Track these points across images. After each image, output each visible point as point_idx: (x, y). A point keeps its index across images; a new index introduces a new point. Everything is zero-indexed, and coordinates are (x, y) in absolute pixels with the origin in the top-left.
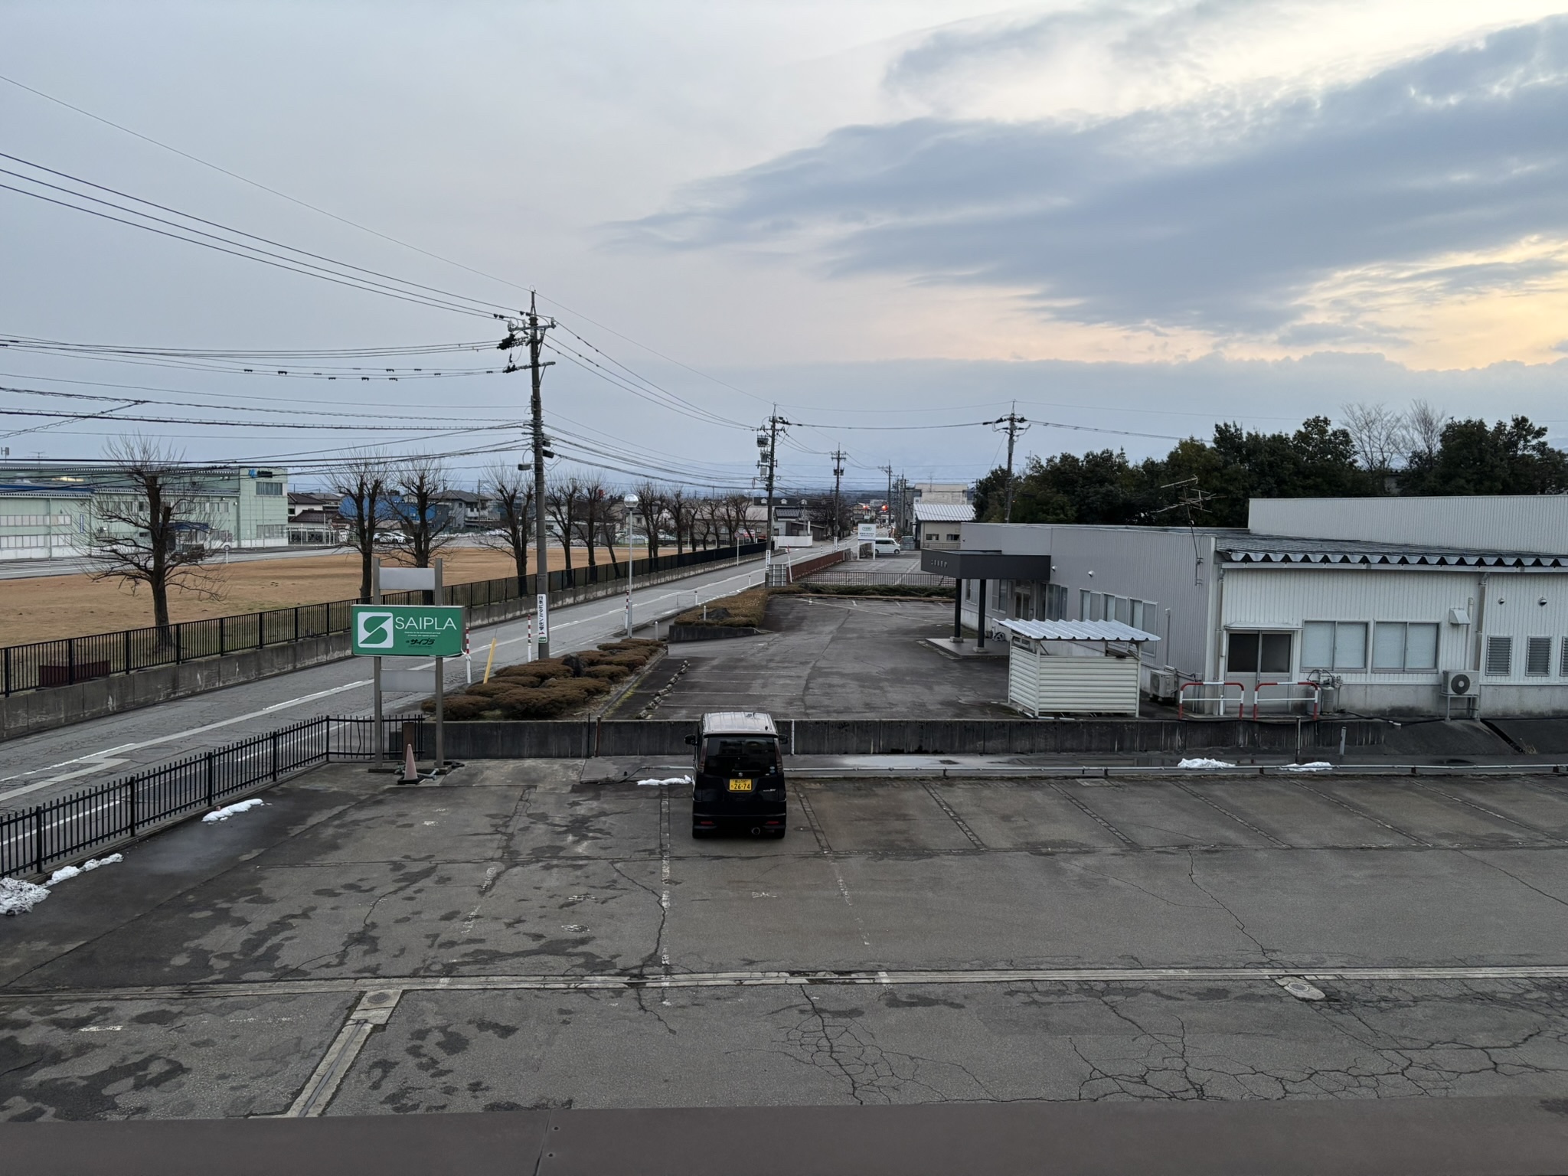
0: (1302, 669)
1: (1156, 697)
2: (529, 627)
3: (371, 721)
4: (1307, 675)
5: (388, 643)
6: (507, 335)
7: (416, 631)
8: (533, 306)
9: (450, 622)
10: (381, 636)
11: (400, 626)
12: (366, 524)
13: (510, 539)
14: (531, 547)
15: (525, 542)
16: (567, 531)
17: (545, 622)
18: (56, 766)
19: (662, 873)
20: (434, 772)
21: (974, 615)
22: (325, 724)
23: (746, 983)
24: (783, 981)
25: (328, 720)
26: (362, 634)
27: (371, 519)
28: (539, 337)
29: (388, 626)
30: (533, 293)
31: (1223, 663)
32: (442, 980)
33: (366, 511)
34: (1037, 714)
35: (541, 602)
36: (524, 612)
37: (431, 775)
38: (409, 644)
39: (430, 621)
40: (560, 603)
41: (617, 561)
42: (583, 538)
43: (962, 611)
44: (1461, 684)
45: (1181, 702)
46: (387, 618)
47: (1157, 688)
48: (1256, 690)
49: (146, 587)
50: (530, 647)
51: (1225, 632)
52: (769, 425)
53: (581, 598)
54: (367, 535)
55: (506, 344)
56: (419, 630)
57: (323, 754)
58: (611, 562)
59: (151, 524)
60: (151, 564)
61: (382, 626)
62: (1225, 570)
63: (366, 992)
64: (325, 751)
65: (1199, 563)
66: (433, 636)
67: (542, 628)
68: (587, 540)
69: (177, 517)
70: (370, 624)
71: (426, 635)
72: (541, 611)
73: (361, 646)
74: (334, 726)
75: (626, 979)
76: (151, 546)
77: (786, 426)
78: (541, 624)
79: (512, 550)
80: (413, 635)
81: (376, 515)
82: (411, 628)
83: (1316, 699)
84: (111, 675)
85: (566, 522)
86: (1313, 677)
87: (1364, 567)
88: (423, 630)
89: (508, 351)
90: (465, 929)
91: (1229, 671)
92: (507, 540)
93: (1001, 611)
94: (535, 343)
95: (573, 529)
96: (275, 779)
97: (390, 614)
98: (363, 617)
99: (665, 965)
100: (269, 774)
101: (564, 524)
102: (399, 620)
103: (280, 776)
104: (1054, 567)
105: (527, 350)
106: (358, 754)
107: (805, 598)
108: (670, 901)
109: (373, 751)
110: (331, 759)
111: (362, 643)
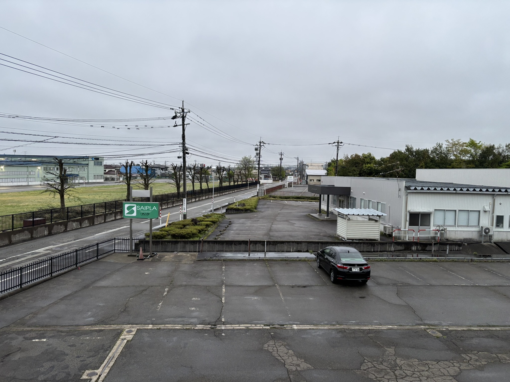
0: (434, 225)
1: (385, 234)
2: (181, 209)
3: (129, 240)
4: (435, 227)
5: (135, 214)
6: (174, 115)
8: (183, 106)
9: (155, 208)
11: (139, 209)
12: (128, 175)
13: (175, 180)
14: (182, 182)
15: (180, 181)
16: (193, 178)
17: (185, 207)
18: (28, 253)
19: (222, 291)
20: (149, 256)
21: (325, 206)
22: (114, 240)
23: (250, 328)
24: (262, 328)
25: (115, 239)
26: (126, 211)
27: (130, 173)
28: (185, 116)
29: (134, 209)
30: (183, 101)
31: (408, 223)
32: (150, 325)
33: (128, 171)
34: (346, 239)
35: (184, 201)
36: (179, 204)
38: (141, 215)
39: (148, 207)
40: (190, 201)
41: (209, 188)
42: (198, 180)
43: (321, 205)
44: (487, 231)
45: (394, 236)
47: (386, 231)
48: (419, 232)
49: (58, 196)
50: (180, 216)
51: (408, 213)
52: (259, 144)
53: (197, 199)
54: (129, 179)
55: (174, 118)
56: (145, 210)
57: (113, 250)
58: (207, 188)
59: (60, 175)
60: (60, 188)
61: (133, 209)
62: (408, 192)
63: (125, 329)
64: (114, 249)
65: (399, 190)
66: (149, 212)
67: (184, 210)
68: (200, 180)
69: (68, 172)
70: (129, 208)
71: (147, 212)
72: (184, 204)
73: (126, 215)
74: (117, 241)
75: (210, 326)
76: (60, 182)
77: (264, 144)
78: (184, 208)
79: (176, 184)
80: (143, 212)
81: (132, 172)
82: (142, 210)
83: (439, 235)
84: (47, 224)
85: (193, 175)
86: (438, 228)
87: (454, 192)
89: (175, 120)
90: (158, 309)
91: (409, 226)
92: (174, 181)
93: (334, 205)
94: (183, 118)
95: (195, 177)
97: (135, 205)
98: (126, 206)
99: (223, 322)
100: (96, 257)
101: (192, 175)
102: (138, 207)
103: (99, 257)
104: (352, 191)
105: (181, 120)
106: (124, 250)
107: (270, 200)
108: (225, 300)
109: (129, 249)
110: (115, 252)
111: (126, 214)
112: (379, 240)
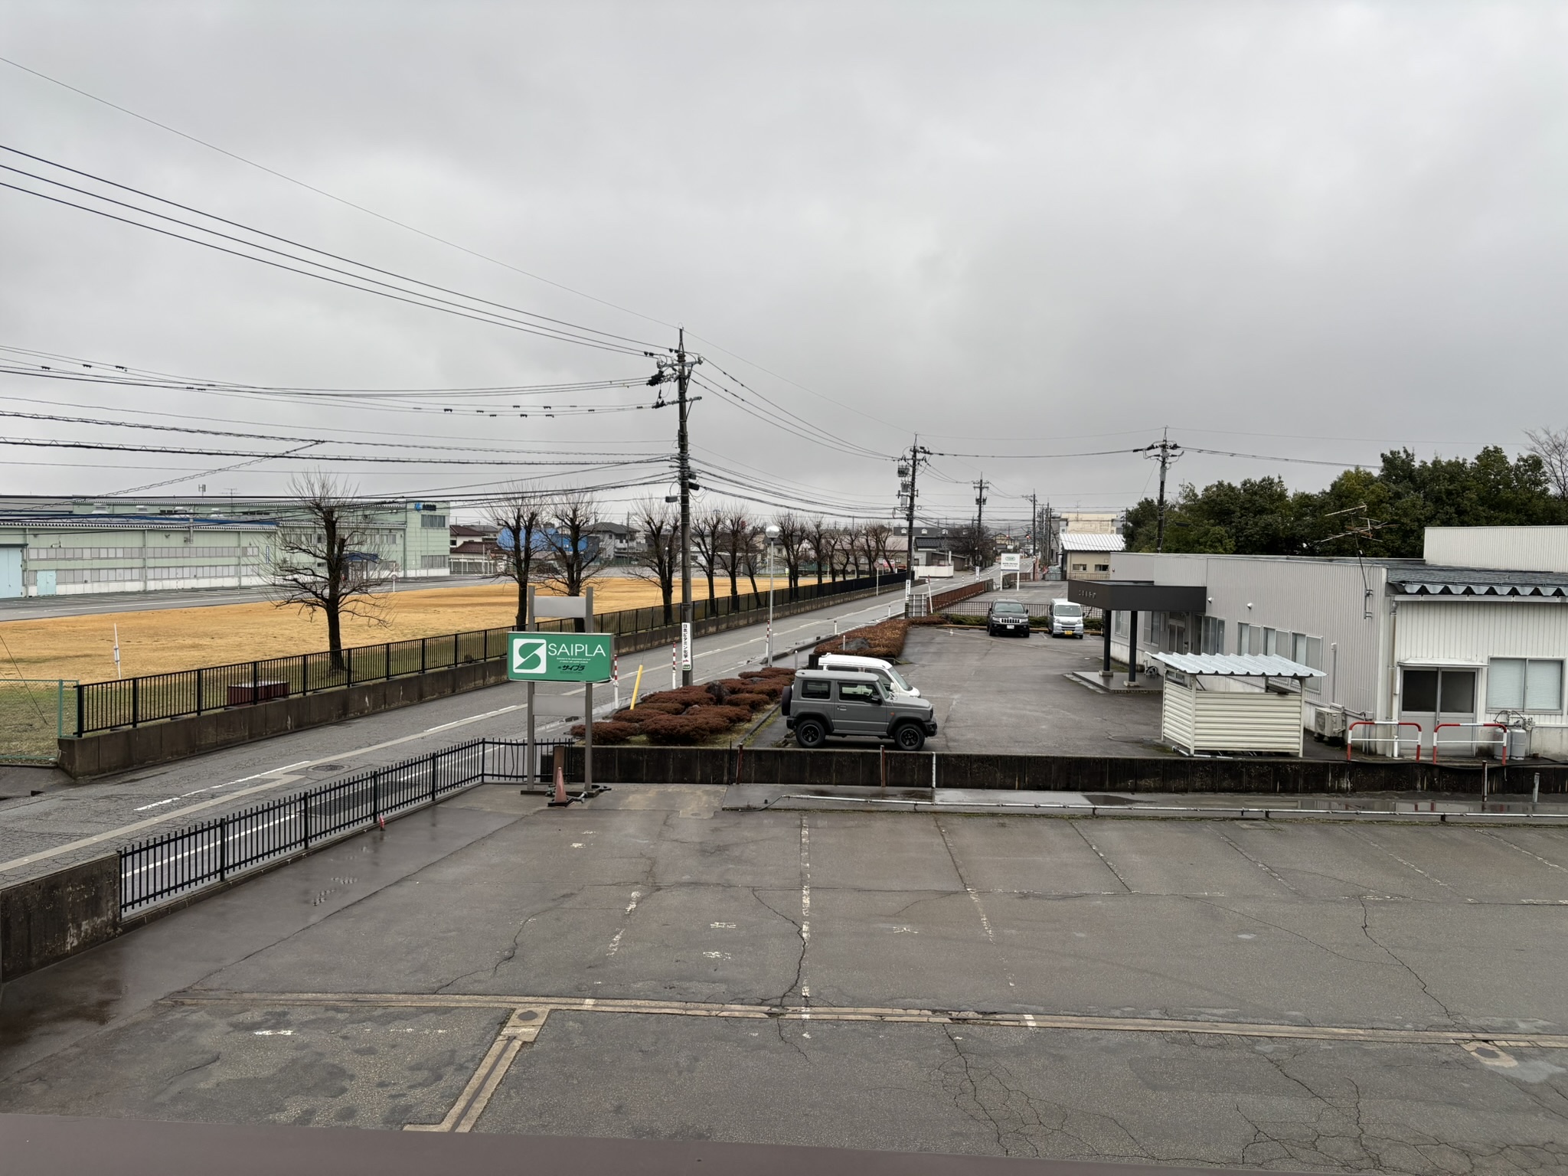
0: (1488, 711)
1: (1320, 738)
2: (674, 655)
3: (524, 744)
4: (1493, 717)
5: (541, 669)
6: (656, 372)
7: (568, 657)
8: (681, 344)
9: (600, 649)
10: (536, 661)
11: (553, 652)
12: (523, 555)
13: (657, 569)
14: (677, 578)
15: (671, 572)
16: (710, 561)
17: (689, 650)
18: (240, 781)
19: (801, 904)
20: (583, 795)
21: (1125, 648)
22: (481, 746)
23: (888, 1019)
24: (925, 1019)
25: (484, 742)
26: (517, 660)
27: (527, 549)
28: (686, 373)
30: (681, 330)
31: (1397, 703)
32: (588, 1001)
33: (523, 542)
34: (1192, 752)
35: (685, 630)
36: (670, 639)
37: (579, 798)
38: (561, 670)
39: (579, 648)
40: (703, 631)
41: (758, 591)
42: (726, 569)
43: (1112, 644)
45: (1349, 742)
46: (540, 645)
47: (1323, 727)
48: (1436, 731)
49: (322, 615)
50: (674, 675)
51: (1398, 668)
52: (909, 455)
53: (723, 626)
54: (523, 565)
55: (655, 380)
56: (571, 657)
57: (478, 776)
58: (753, 591)
59: (327, 555)
60: (327, 592)
61: (537, 652)
62: (1397, 602)
63: (514, 1010)
64: (480, 773)
65: (1368, 595)
66: (584, 662)
67: (686, 656)
68: (730, 569)
69: (351, 548)
70: (525, 650)
71: (577, 661)
72: (686, 639)
73: (516, 671)
74: (489, 748)
75: (766, 1009)
76: (328, 576)
77: (927, 456)
78: (685, 651)
79: (659, 580)
80: (564, 661)
81: (532, 546)
82: (563, 655)
83: (1505, 742)
84: (291, 697)
85: (710, 553)
86: (1501, 719)
87: (1558, 600)
88: (574, 656)
89: (657, 387)
90: (611, 952)
91: (1404, 710)
92: (654, 570)
93: (1154, 643)
94: (682, 380)
95: (716, 559)
96: (434, 799)
97: (544, 641)
98: (518, 643)
99: (806, 997)
100: (429, 794)
101: (708, 554)
102: (552, 647)
103: (439, 796)
104: (1210, 599)
105: (675, 385)
106: (511, 776)
107: (946, 628)
108: (810, 932)
109: (525, 774)
110: (485, 781)
111: (517, 668)
112: (1301, 755)
